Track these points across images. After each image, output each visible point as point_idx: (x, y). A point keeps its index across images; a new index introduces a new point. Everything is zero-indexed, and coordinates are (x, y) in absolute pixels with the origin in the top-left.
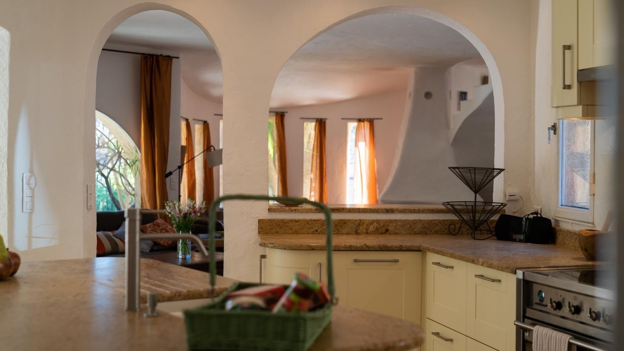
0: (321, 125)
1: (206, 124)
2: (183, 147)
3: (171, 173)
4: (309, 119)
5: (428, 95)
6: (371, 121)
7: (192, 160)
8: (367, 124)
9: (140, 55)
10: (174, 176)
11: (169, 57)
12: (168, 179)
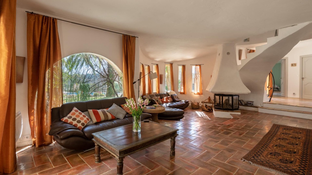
0: (184, 67)
1: (149, 66)
2: (141, 73)
3: (135, 82)
4: (180, 65)
5: (228, 53)
6: (200, 65)
7: (144, 77)
8: (198, 67)
9: (122, 35)
10: (137, 84)
11: (134, 36)
12: (134, 85)
